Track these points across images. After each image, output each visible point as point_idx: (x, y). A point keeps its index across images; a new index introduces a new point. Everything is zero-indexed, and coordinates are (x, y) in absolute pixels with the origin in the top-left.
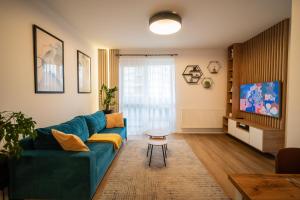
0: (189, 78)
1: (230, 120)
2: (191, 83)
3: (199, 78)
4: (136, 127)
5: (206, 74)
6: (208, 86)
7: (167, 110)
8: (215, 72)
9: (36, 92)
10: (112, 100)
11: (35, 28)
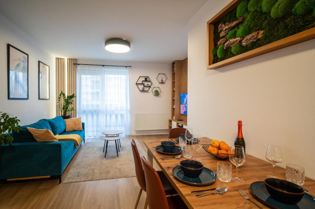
0: (141, 87)
1: (173, 122)
2: (143, 91)
3: (150, 87)
4: (93, 131)
5: (155, 83)
6: (157, 94)
7: (122, 116)
8: (162, 83)
9: (9, 98)
10: (70, 106)
11: (9, 46)
